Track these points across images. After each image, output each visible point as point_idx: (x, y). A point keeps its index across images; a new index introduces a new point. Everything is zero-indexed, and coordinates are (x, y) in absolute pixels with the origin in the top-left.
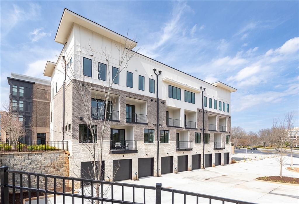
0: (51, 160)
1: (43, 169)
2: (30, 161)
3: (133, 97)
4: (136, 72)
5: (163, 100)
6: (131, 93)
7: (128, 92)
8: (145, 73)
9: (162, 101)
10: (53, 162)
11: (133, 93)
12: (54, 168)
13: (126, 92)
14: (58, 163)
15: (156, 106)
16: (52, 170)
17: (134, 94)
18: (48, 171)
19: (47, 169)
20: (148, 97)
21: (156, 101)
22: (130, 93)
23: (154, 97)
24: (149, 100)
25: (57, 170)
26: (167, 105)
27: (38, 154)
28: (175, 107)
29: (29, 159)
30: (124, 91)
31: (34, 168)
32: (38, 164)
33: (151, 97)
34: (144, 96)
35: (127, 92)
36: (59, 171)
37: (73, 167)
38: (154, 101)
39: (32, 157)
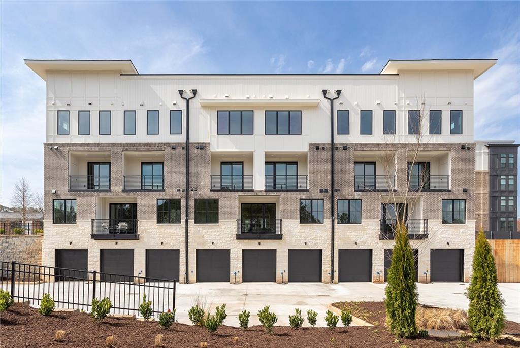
0: (27, 245)
1: (18, 254)
2: (7, 244)
3: (135, 149)
4: (141, 107)
5: (200, 143)
6: (131, 144)
7: (126, 143)
8: (161, 104)
9: (199, 145)
10: (28, 247)
11: (134, 143)
12: (29, 254)
13: (121, 144)
14: (34, 248)
15: (185, 156)
16: (26, 256)
17: (136, 143)
18: (22, 257)
19: (21, 254)
20: (164, 144)
21: (183, 149)
22: (128, 144)
23: (177, 142)
24: (168, 149)
25: (32, 257)
26: (212, 150)
27: (15, 237)
28: (237, 150)
29: (6, 243)
30: (118, 144)
31: (9, 252)
32: (14, 249)
33: (173, 142)
34: (156, 143)
35: (124, 144)
36: (33, 259)
37: (45, 254)
38: (180, 149)
39: (9, 240)
